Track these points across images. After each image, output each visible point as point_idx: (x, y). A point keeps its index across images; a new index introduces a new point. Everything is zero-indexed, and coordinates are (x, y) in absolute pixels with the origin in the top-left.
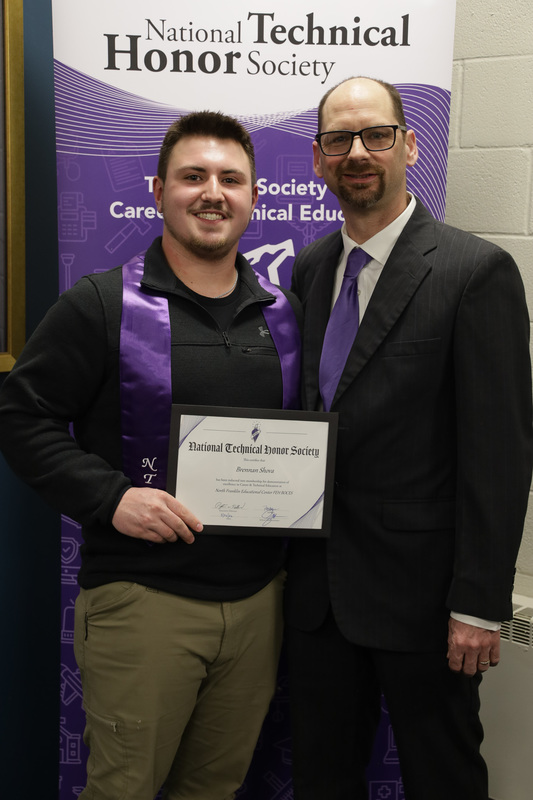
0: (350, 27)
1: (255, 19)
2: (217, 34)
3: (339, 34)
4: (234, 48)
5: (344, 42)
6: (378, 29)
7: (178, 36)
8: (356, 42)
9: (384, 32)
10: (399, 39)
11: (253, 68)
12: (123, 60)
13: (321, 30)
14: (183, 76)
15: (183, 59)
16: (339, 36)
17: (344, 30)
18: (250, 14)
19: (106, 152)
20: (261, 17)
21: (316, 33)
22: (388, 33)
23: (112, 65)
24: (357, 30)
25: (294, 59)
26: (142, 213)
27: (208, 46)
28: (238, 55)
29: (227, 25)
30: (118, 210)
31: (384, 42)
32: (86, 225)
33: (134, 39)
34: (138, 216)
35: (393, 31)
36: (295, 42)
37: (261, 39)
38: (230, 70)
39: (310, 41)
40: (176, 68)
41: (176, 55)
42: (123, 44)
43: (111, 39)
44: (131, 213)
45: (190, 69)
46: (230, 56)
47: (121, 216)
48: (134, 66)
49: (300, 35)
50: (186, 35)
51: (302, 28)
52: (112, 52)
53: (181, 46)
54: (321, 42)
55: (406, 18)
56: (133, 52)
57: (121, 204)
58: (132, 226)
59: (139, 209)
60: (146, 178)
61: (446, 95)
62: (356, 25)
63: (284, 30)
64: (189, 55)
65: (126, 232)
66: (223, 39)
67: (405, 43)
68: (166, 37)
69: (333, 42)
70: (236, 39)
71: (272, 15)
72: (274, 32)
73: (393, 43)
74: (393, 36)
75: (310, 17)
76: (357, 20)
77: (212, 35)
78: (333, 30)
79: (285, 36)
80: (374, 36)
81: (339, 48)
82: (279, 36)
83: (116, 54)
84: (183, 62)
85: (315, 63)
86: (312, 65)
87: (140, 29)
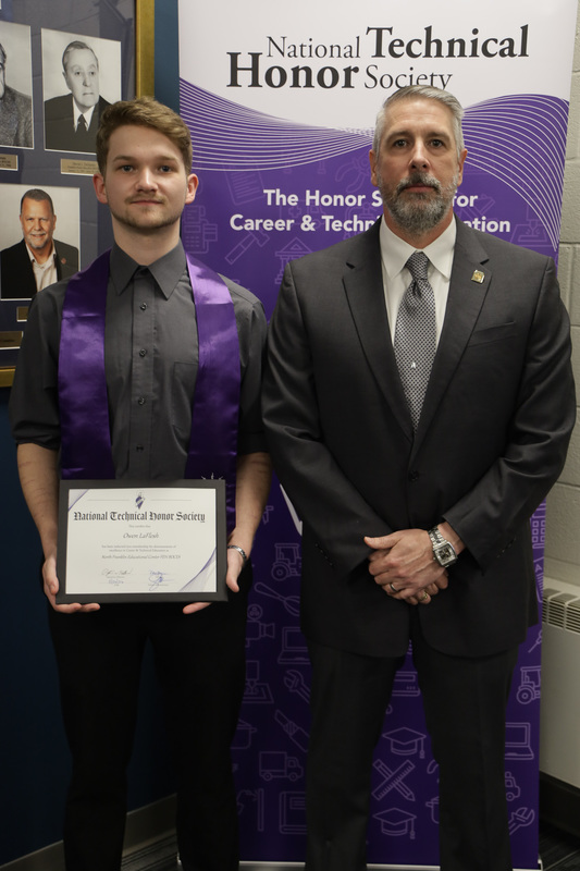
0: (468, 38)
1: (373, 33)
2: (336, 50)
3: (457, 46)
4: (352, 63)
5: (462, 54)
6: (496, 41)
7: (298, 53)
8: (474, 54)
9: (502, 43)
10: (517, 49)
11: (371, 82)
12: (245, 77)
13: (439, 43)
14: (302, 91)
15: (302, 74)
16: (456, 47)
17: (462, 42)
18: (369, 29)
19: (227, 167)
20: (379, 31)
21: (434, 46)
22: (507, 44)
23: (234, 83)
24: (475, 42)
25: (411, 73)
26: (261, 225)
27: (327, 62)
28: (356, 70)
29: (346, 40)
30: (238, 222)
31: (502, 54)
32: (207, 237)
33: (255, 57)
34: (257, 228)
35: (511, 41)
36: (411, 55)
37: (379, 54)
38: (348, 84)
39: (428, 54)
40: (296, 84)
41: (296, 71)
42: (245, 61)
43: (234, 57)
44: (251, 225)
45: (309, 84)
46: (348, 71)
47: (240, 228)
48: (255, 83)
49: (418, 48)
50: (306, 51)
51: (420, 42)
52: (234, 69)
53: (301, 62)
54: (439, 54)
55: (525, 29)
56: (255, 69)
57: (240, 216)
58: (251, 238)
59: (258, 222)
60: (265, 191)
61: (564, 105)
62: (474, 37)
63: (402, 44)
64: (308, 71)
65: (245, 244)
66: (342, 55)
67: (524, 53)
68: (286, 54)
69: (451, 54)
70: (354, 54)
71: (390, 30)
72: (392, 46)
73: (511, 54)
74: (511, 47)
75: (429, 30)
76: (475, 31)
77: (330, 50)
78: (451, 43)
79: (403, 49)
80: (493, 48)
81: (457, 60)
82: (397, 50)
83: (239, 72)
84: (302, 77)
85: (432, 76)
86: (429, 78)
87: (262, 47)
